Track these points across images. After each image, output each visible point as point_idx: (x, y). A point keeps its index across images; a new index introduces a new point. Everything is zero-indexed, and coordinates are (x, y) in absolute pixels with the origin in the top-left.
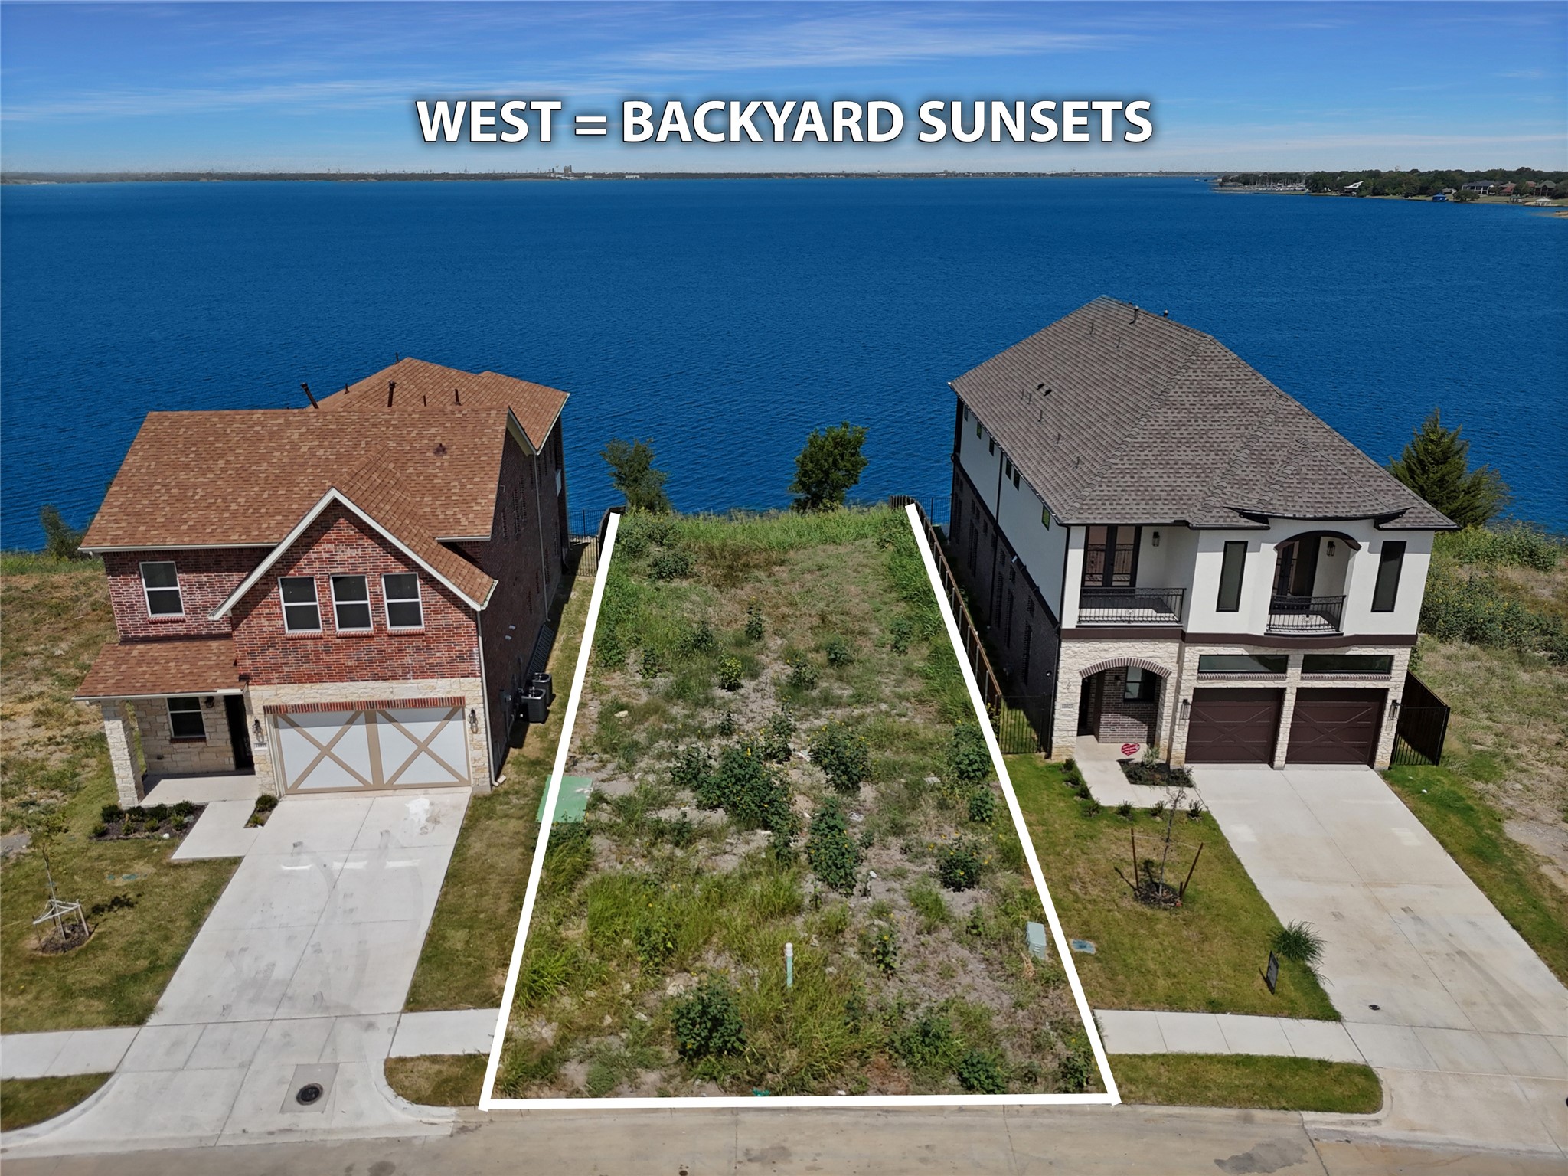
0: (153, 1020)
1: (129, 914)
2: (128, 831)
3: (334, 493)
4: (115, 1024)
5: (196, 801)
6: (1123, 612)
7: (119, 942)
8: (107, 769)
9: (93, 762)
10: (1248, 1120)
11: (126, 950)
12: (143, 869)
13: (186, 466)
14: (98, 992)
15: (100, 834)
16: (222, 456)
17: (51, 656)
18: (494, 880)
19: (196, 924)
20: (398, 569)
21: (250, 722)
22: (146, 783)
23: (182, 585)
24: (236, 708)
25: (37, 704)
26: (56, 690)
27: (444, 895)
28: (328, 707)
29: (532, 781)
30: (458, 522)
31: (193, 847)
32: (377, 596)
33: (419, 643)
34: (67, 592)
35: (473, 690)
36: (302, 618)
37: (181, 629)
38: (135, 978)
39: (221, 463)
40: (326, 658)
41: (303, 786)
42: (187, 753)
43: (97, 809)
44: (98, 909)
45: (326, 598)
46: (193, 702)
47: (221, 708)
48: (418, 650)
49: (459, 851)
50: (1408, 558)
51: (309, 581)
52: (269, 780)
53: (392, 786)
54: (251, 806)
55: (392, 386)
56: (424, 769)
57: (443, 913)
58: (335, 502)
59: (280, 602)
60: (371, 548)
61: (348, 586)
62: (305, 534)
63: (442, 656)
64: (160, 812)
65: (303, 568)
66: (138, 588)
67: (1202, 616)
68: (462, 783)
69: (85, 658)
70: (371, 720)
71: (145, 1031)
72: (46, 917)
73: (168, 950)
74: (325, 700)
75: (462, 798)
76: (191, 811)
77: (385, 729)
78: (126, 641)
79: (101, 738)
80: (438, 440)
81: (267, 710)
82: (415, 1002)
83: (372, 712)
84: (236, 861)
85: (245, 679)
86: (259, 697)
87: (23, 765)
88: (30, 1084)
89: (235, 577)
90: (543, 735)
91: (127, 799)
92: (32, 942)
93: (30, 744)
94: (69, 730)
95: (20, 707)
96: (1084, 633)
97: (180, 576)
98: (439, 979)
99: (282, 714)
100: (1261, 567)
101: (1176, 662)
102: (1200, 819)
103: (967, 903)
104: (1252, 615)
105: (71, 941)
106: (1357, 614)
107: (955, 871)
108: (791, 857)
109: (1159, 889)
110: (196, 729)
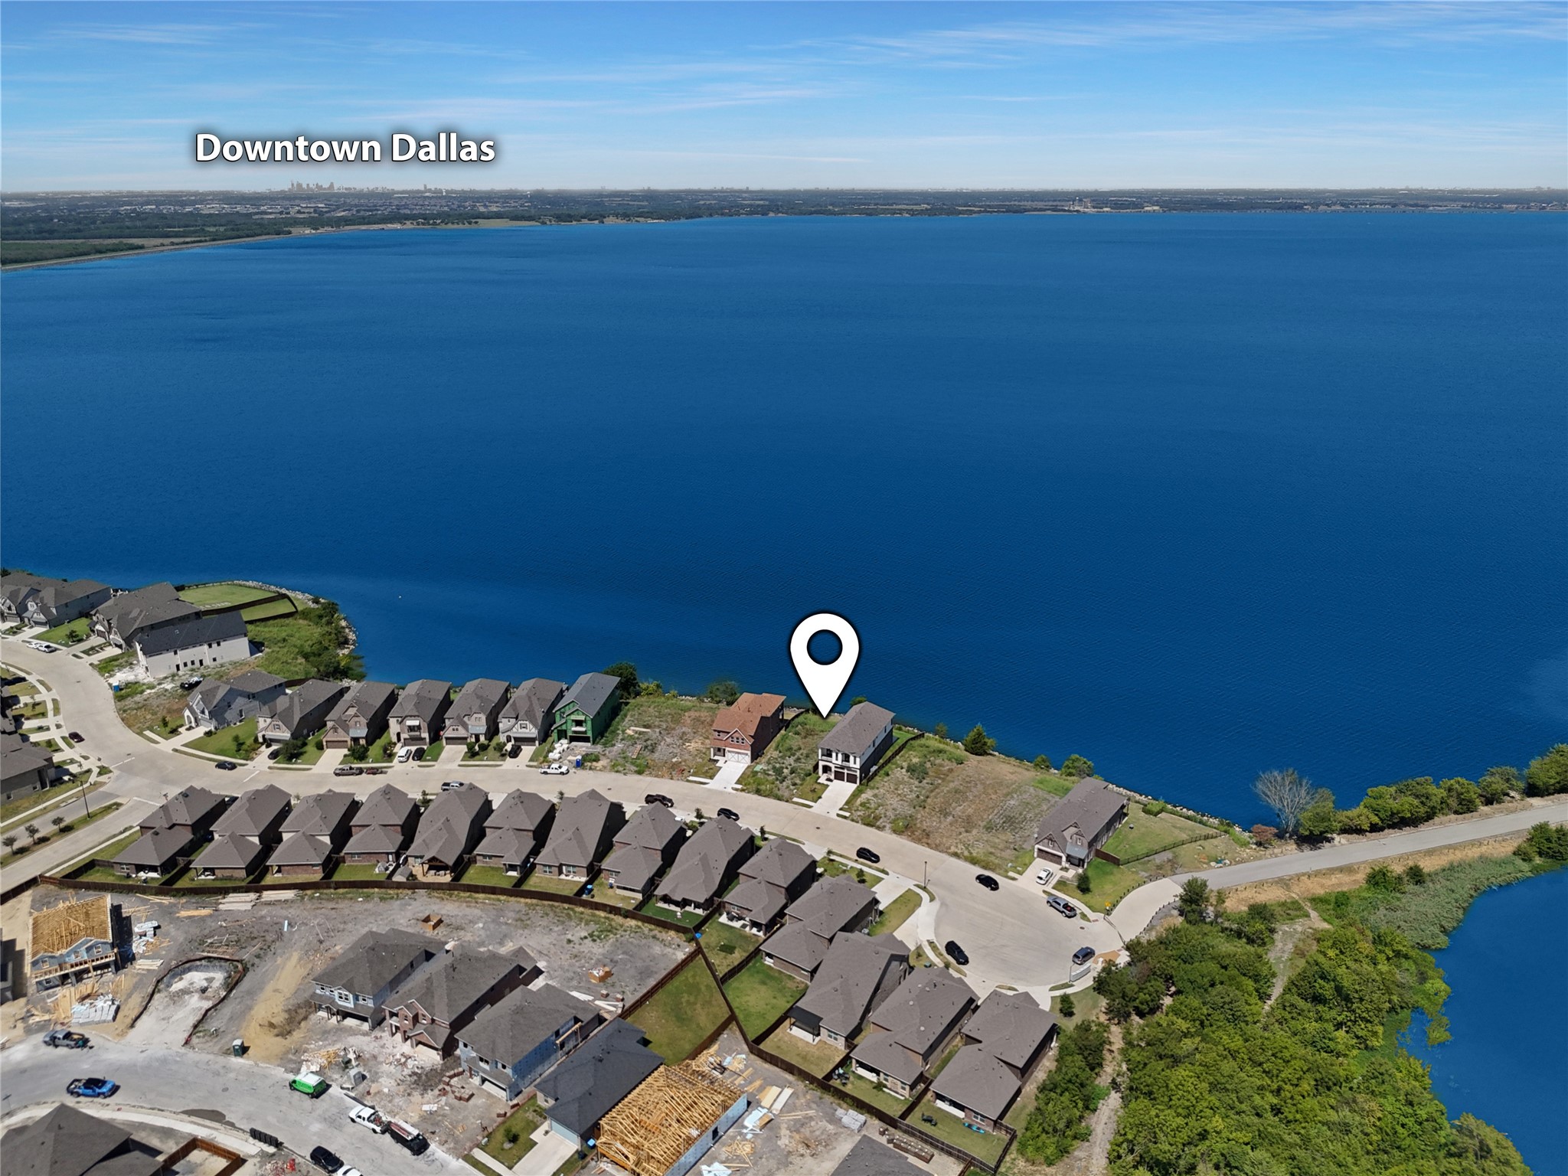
1: (712, 770)
2: (712, 761)
4: (710, 779)
5: (719, 760)
6: (826, 758)
8: (709, 753)
9: (708, 751)
10: (799, 807)
11: (712, 773)
12: (713, 766)
14: (709, 776)
15: (709, 761)
17: (705, 737)
18: (747, 774)
19: (718, 772)
20: (743, 738)
21: (726, 752)
22: (714, 756)
23: (722, 734)
24: (725, 749)
25: (703, 743)
26: (706, 742)
27: (741, 774)
28: (734, 752)
29: (755, 765)
30: (751, 731)
31: (718, 765)
32: (740, 740)
35: (749, 753)
36: (732, 741)
37: (721, 739)
38: (712, 776)
40: (734, 746)
41: (731, 761)
42: (719, 754)
43: (708, 758)
44: (709, 769)
45: (735, 740)
46: (721, 748)
47: (723, 749)
48: (744, 747)
49: (744, 771)
50: (857, 758)
51: (734, 737)
52: (727, 759)
53: (740, 762)
54: (725, 762)
56: (744, 761)
57: (741, 777)
58: (737, 730)
59: (730, 739)
60: (740, 735)
61: (738, 739)
62: (734, 732)
63: (746, 748)
64: (715, 760)
67: (834, 760)
69: (710, 740)
70: (738, 754)
71: (713, 780)
72: (704, 768)
73: (715, 774)
75: (747, 765)
77: (740, 755)
78: (714, 739)
79: (709, 749)
80: (751, 720)
82: (735, 783)
84: (722, 767)
85: (726, 746)
86: (727, 749)
87: (702, 752)
88: (704, 782)
89: (727, 735)
90: (760, 760)
91: (712, 757)
92: (703, 771)
93: (703, 749)
94: (705, 747)
96: (822, 760)
98: (738, 782)
99: (729, 751)
100: (840, 756)
101: (832, 766)
102: (828, 786)
103: (792, 787)
104: (839, 762)
105: (707, 772)
106: (851, 764)
107: (794, 784)
108: (777, 779)
109: (813, 791)
110: (720, 751)
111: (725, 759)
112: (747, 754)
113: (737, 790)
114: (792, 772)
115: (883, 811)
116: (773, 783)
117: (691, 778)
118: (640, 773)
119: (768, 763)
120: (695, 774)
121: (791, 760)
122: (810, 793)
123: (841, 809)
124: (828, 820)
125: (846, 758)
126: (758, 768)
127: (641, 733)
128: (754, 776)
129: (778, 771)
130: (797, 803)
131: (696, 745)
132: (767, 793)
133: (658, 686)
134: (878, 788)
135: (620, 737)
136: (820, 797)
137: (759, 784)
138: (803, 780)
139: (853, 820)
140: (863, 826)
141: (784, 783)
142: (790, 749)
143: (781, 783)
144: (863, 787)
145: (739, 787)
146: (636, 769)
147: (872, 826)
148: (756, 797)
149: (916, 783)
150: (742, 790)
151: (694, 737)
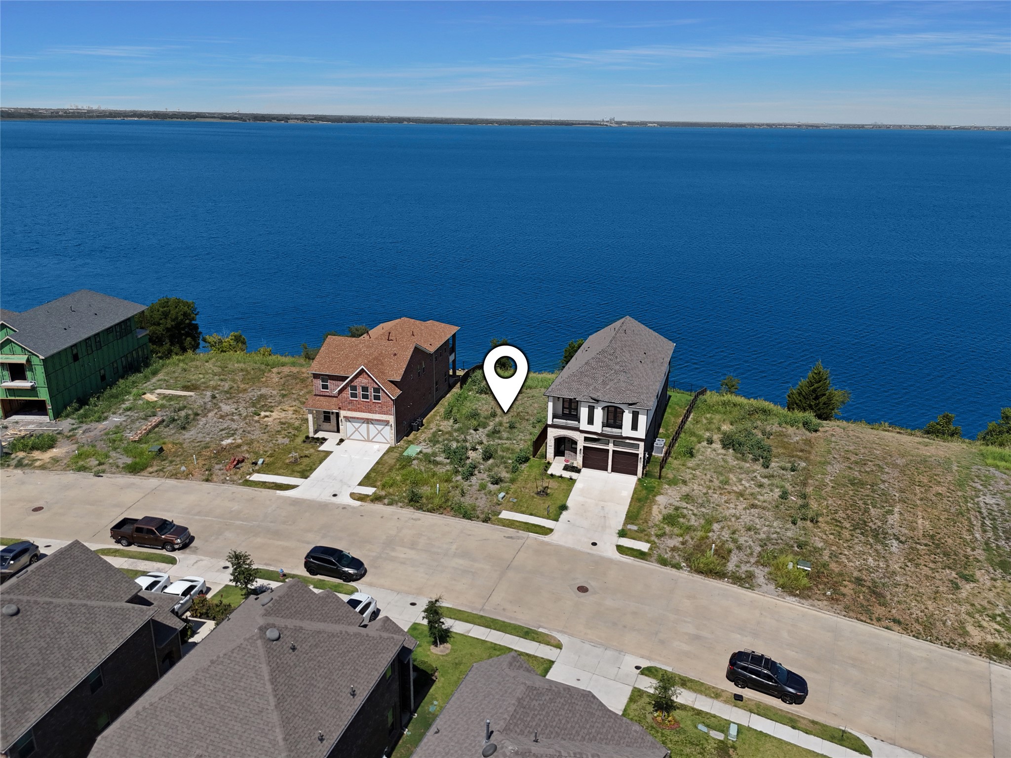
0: (309, 478)
1: (308, 459)
2: (310, 442)
3: (362, 367)
4: (302, 478)
5: (326, 437)
6: (564, 421)
7: (304, 464)
8: (308, 427)
9: (305, 425)
10: (518, 532)
11: (306, 466)
12: (312, 451)
13: (334, 352)
14: (299, 472)
15: (304, 442)
16: (343, 350)
17: (299, 395)
18: (387, 465)
19: (321, 463)
20: (376, 386)
21: (340, 419)
22: (316, 432)
23: (330, 383)
24: (338, 415)
25: (294, 408)
26: (299, 405)
27: (374, 466)
28: (358, 418)
29: (406, 446)
30: (393, 375)
31: (324, 447)
32: (371, 392)
33: (380, 405)
34: (305, 375)
35: (391, 419)
36: (354, 395)
37: (328, 394)
38: (307, 471)
39: (342, 352)
40: (358, 406)
41: (351, 438)
42: (326, 425)
43: (304, 436)
44: (301, 457)
45: (360, 392)
46: (329, 413)
47: (335, 415)
48: (379, 407)
49: (381, 458)
50: (640, 416)
51: (356, 386)
52: (343, 435)
53: (371, 441)
54: (338, 441)
55: (390, 333)
56: (379, 438)
57: (373, 470)
58: (363, 369)
59: (349, 391)
60: (371, 381)
61: (365, 389)
62: (356, 375)
63: (385, 409)
64: (318, 439)
65: (354, 383)
66: (319, 383)
67: (584, 425)
68: (388, 443)
69: (307, 397)
70: (368, 423)
71: (307, 480)
72: (291, 455)
73: (314, 467)
74: (357, 416)
75: (388, 446)
76: (324, 439)
77: (371, 426)
78: (315, 395)
79: (307, 420)
80: (395, 352)
81: (344, 417)
82: (360, 484)
83: (368, 421)
84: (332, 452)
85: (340, 408)
86: (343, 413)
87: (289, 423)
88: (285, 485)
89: (341, 382)
90: (415, 435)
91: (311, 435)
92: (287, 461)
93: (291, 418)
94: (301, 416)
95: (290, 408)
96: (554, 426)
97: (329, 381)
98: (366, 481)
99: (347, 419)
100: (599, 414)
101: (579, 438)
102: (572, 481)
103: (493, 488)
104: (597, 427)
105: (295, 462)
106: (626, 430)
107: (497, 481)
108: (457, 472)
109: (544, 493)
110: (329, 419)
111: (336, 437)
112: (387, 423)
113: (361, 498)
114: (487, 456)
115: (726, 535)
116: (448, 480)
117: (256, 477)
118: (134, 469)
119: (434, 441)
120: (267, 468)
121: (482, 434)
122: (537, 499)
123: (622, 534)
124: (602, 563)
125: (613, 417)
126: (413, 451)
127: (171, 398)
128: (403, 467)
129: (457, 456)
130: (511, 524)
131: (283, 415)
132: (437, 501)
133: (237, 339)
134: (685, 482)
135: (127, 404)
136: (564, 508)
137: (415, 483)
138: (515, 470)
139: (663, 562)
140: (698, 578)
141: (474, 479)
142: (474, 415)
143: (466, 478)
144: (654, 482)
145: (369, 491)
146: (129, 461)
147: (720, 575)
148: (408, 513)
149: (758, 467)
150: (376, 499)
151: (280, 403)
